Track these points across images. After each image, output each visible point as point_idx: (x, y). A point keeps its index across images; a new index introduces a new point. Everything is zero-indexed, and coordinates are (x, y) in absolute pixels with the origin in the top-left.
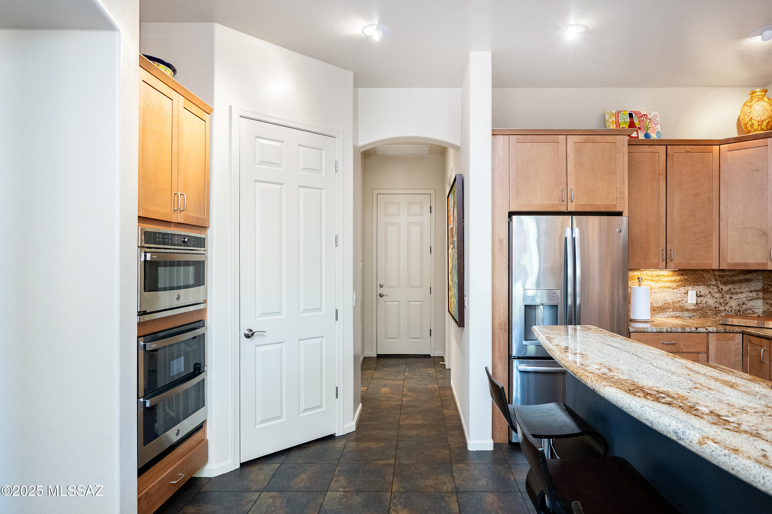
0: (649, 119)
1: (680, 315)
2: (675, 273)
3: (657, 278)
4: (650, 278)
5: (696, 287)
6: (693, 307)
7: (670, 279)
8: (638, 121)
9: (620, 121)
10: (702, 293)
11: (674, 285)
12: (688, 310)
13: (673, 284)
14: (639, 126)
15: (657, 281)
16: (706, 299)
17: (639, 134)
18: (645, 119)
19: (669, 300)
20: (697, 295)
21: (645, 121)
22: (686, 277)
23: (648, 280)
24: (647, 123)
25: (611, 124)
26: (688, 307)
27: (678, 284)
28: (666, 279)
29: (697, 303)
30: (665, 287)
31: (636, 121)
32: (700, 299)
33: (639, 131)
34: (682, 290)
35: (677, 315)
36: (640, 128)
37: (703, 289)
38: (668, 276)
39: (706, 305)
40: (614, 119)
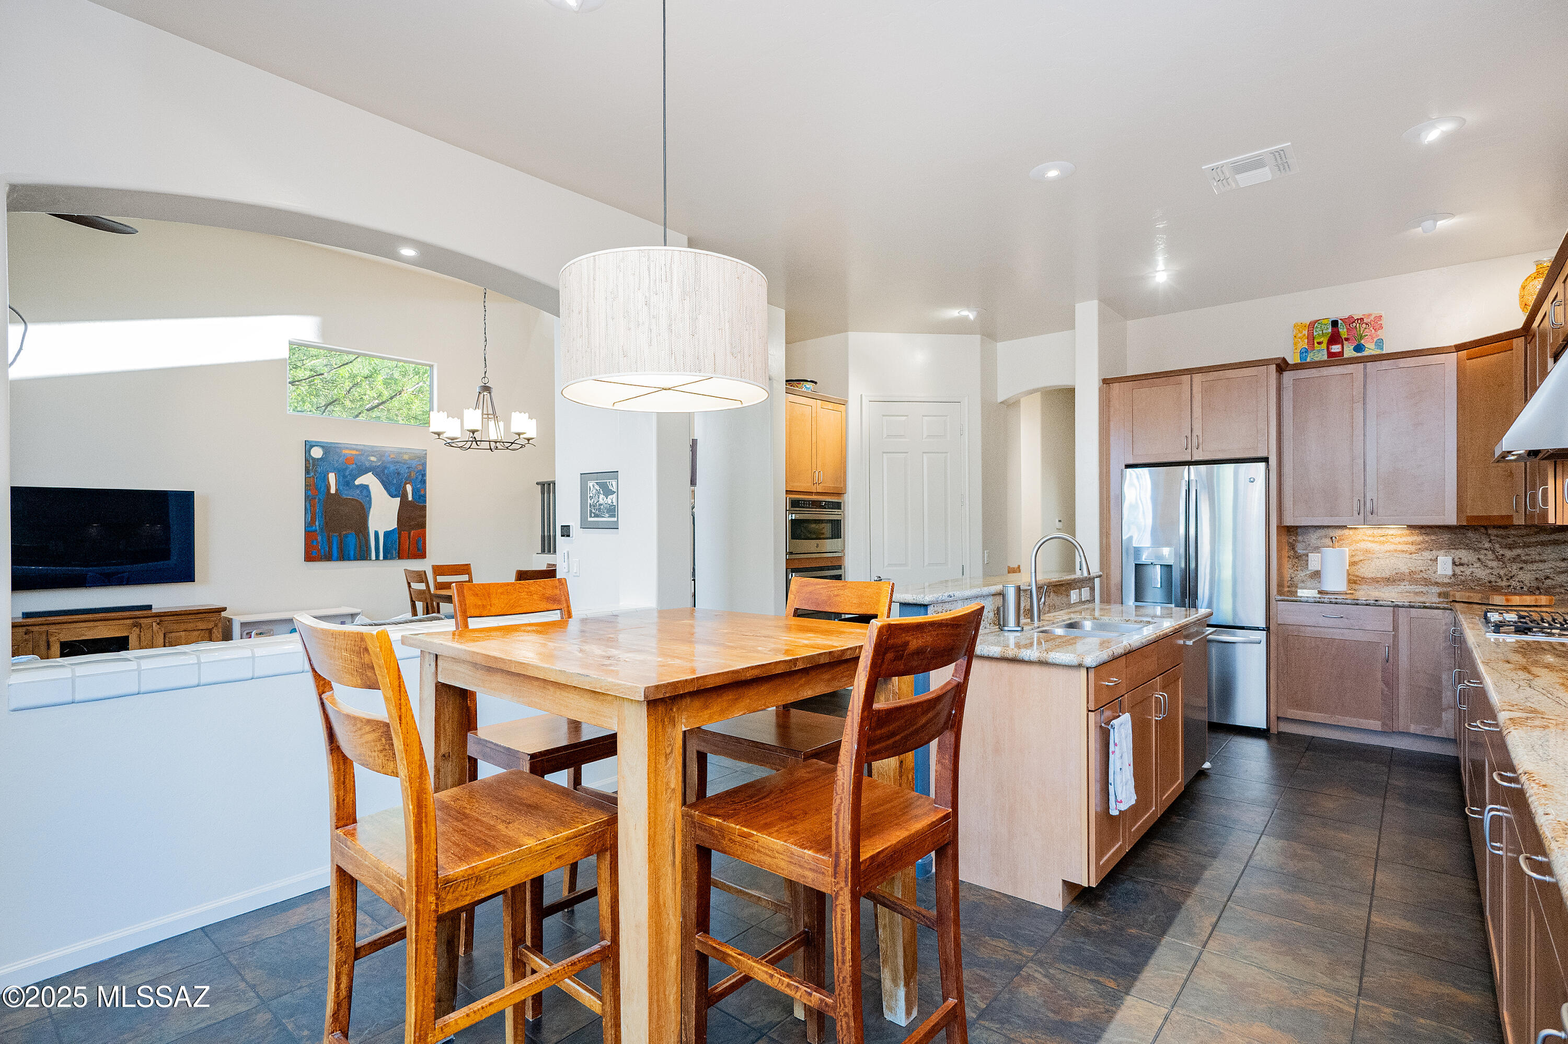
0: (1367, 324)
1: (1422, 590)
2: (1413, 532)
3: (1382, 539)
4: (1370, 539)
5: (1453, 551)
6: (1447, 580)
7: (1404, 539)
8: (1345, 330)
9: (1315, 334)
10: (1465, 560)
11: (1413, 548)
12: (1437, 584)
13: (1410, 546)
14: (1346, 336)
15: (1383, 543)
16: (1471, 570)
17: (1345, 347)
18: (1358, 325)
19: (1404, 569)
20: (1454, 563)
21: (1358, 328)
22: (1433, 537)
23: (1367, 541)
24: (1362, 329)
25: (1300, 340)
26: (1437, 580)
27: (1420, 546)
28: (1398, 539)
29: (1454, 575)
30: (1396, 551)
31: (1343, 332)
32: (1458, 570)
33: (1345, 342)
34: (1427, 555)
35: (1417, 590)
36: (1347, 339)
37: (1464, 555)
38: (1401, 536)
39: (1470, 577)
40: (1306, 332)
